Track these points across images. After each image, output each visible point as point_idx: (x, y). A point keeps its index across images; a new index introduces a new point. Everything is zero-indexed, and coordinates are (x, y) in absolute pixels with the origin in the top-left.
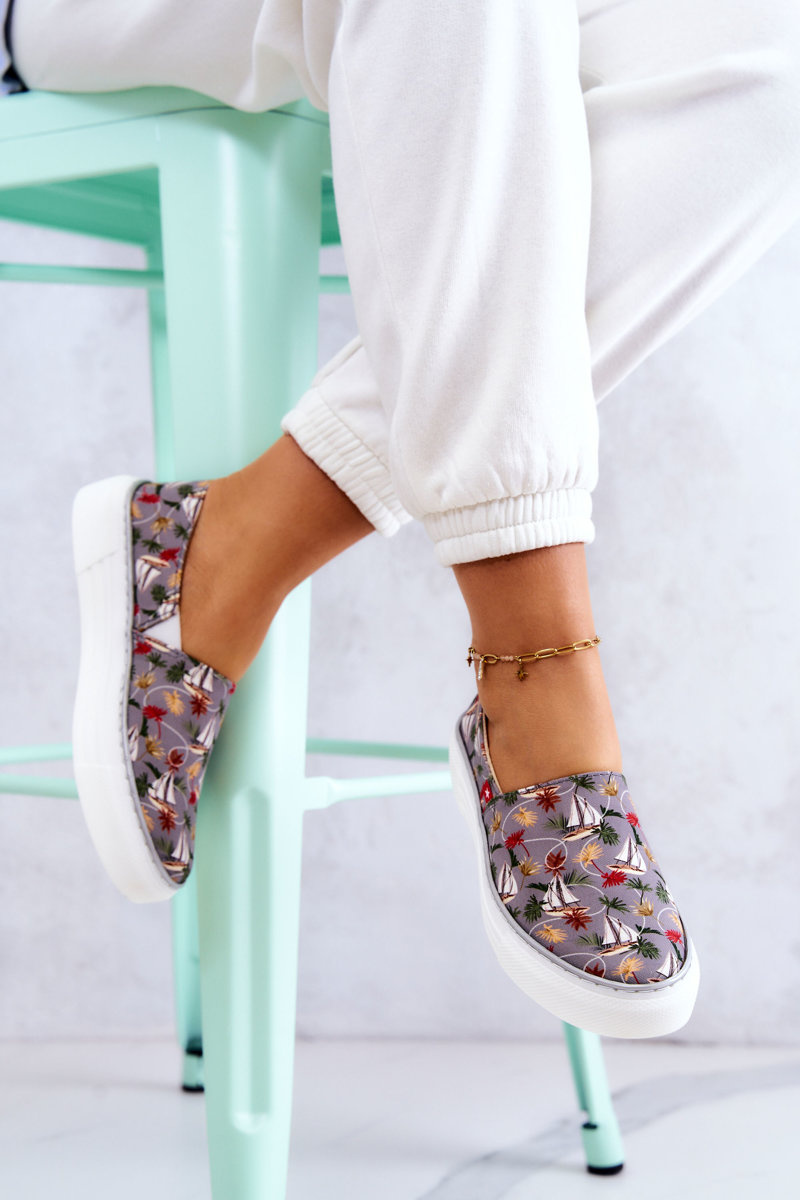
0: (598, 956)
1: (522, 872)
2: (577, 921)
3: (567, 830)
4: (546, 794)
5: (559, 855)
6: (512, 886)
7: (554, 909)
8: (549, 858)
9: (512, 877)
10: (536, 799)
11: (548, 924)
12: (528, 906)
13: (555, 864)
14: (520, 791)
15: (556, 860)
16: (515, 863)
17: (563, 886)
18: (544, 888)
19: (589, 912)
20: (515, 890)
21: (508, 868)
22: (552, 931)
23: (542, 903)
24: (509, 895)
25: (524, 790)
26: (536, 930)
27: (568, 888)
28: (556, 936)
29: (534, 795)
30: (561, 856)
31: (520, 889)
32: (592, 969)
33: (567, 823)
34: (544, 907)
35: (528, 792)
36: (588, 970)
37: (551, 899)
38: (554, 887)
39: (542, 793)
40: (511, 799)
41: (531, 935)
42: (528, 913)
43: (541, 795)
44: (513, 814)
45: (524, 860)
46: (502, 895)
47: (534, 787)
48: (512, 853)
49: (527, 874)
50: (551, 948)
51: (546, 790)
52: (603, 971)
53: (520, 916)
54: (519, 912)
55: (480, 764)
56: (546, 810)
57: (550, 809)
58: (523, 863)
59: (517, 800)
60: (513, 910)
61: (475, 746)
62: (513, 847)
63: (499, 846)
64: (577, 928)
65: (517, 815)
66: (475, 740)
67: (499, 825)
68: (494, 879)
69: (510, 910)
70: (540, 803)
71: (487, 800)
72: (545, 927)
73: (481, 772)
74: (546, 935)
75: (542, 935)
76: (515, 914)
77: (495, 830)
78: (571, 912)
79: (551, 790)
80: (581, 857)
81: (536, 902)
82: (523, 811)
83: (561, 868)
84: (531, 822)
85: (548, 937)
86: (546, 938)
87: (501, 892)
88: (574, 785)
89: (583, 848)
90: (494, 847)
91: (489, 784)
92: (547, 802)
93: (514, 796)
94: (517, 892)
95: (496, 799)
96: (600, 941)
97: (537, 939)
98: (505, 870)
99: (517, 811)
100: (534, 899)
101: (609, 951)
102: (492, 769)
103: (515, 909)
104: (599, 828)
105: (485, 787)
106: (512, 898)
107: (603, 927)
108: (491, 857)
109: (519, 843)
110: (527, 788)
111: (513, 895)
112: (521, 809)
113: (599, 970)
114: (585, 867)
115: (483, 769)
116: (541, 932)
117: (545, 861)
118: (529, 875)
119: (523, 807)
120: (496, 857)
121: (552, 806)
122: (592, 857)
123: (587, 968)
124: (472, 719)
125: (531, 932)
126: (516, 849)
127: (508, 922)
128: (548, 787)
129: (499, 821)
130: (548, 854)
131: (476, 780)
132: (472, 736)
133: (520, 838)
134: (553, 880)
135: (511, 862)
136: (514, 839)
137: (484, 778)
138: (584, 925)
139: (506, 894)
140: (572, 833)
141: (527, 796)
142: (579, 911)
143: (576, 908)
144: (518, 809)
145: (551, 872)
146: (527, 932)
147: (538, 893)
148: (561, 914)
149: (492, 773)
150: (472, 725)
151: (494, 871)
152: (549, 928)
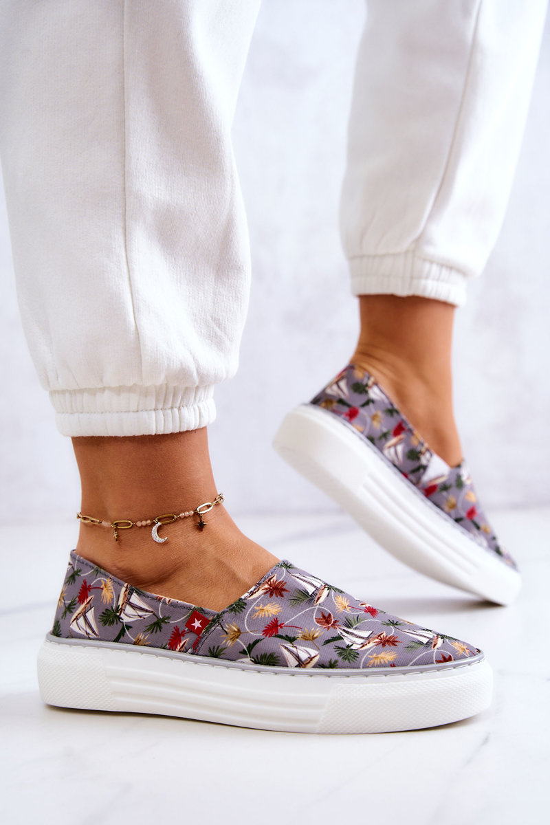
0: (434, 650)
1: (307, 640)
2: (388, 642)
3: (312, 597)
4: (270, 585)
5: (324, 617)
6: (307, 652)
7: (363, 645)
8: (317, 622)
9: (301, 648)
10: (265, 593)
11: (371, 654)
12: (340, 655)
13: (328, 622)
14: (243, 597)
15: (326, 620)
16: (291, 640)
17: (350, 630)
18: (340, 638)
20: (313, 652)
21: (289, 645)
22: (380, 656)
23: (348, 646)
24: (310, 659)
25: (247, 594)
26: (364, 663)
27: (356, 629)
28: (387, 657)
29: (261, 592)
30: (327, 615)
31: (317, 648)
32: (442, 659)
33: (307, 593)
34: (352, 647)
35: (252, 593)
36: (438, 662)
37: (352, 641)
38: (345, 634)
39: (267, 586)
40: (239, 606)
41: (363, 668)
42: (345, 658)
43: (266, 589)
44: (250, 615)
45: (299, 633)
46: (301, 664)
47: (254, 587)
48: (281, 637)
49: (314, 638)
50: (393, 665)
51: (267, 583)
52: (450, 656)
53: (339, 663)
54: (336, 662)
55: (156, 620)
56: (282, 596)
57: (283, 593)
58: (300, 635)
59: (246, 604)
60: (328, 664)
61: (126, 619)
62: (277, 632)
63: (257, 641)
64: (395, 645)
65: (257, 614)
66: (123, 616)
67: (239, 631)
68: (274, 665)
69: (323, 667)
70: (271, 594)
71: (198, 631)
72: (371, 657)
73: (163, 625)
74: (379, 661)
75: (374, 663)
76: (332, 665)
77: (237, 638)
78: (377, 640)
79: (272, 581)
80: (339, 608)
81: (343, 649)
82: (260, 608)
83: (335, 622)
84: (277, 610)
85: (382, 661)
86: (380, 663)
87: (298, 663)
88: (284, 569)
89: (334, 602)
90: (251, 647)
91: (195, 614)
92: (276, 590)
93: (241, 603)
94: (317, 653)
95: (218, 617)
96: (420, 643)
97: (374, 666)
98: (286, 648)
99: (254, 611)
100: (339, 648)
101: (435, 645)
102: (190, 604)
103: (329, 662)
104: (327, 586)
105: (190, 622)
106: (316, 659)
107: (410, 637)
108: (247, 660)
109: (281, 627)
110: (249, 591)
111: (315, 657)
112: (257, 608)
113: (447, 657)
114: (348, 611)
115: (168, 618)
116: (372, 662)
117: (318, 625)
118: (317, 637)
119: (258, 605)
120: (261, 649)
121: (284, 590)
122: (346, 604)
123: (436, 661)
124: (90, 614)
125: (361, 666)
126: (283, 632)
127: (329, 675)
128: (266, 581)
129: (236, 630)
130: (315, 620)
131: (145, 645)
132: (105, 623)
133: (279, 624)
134: (339, 631)
135: (288, 642)
136: (274, 628)
137: (179, 621)
138: (396, 641)
139: (306, 660)
140: (318, 597)
141: (254, 596)
142: (382, 636)
143: (377, 636)
144: (254, 609)
145: (331, 628)
146: (359, 668)
147: (338, 644)
148: (372, 644)
149: (194, 606)
150: (95, 617)
151: (269, 660)
152: (374, 656)
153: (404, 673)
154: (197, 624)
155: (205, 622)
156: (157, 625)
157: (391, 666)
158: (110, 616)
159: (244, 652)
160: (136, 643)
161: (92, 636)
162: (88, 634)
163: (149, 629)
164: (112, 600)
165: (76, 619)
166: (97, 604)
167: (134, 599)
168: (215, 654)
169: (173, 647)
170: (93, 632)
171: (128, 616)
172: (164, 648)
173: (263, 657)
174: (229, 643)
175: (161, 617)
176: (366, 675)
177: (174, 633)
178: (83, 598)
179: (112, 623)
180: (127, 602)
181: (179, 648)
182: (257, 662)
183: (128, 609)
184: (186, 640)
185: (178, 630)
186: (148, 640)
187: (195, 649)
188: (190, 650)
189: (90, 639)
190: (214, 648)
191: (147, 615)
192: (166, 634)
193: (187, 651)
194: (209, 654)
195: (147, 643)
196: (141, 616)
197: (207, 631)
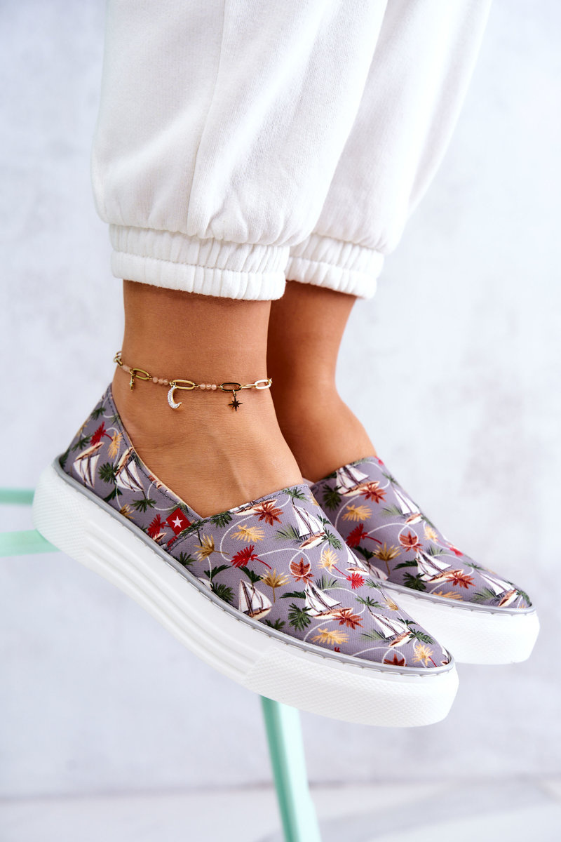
0: (390, 649)
1: (269, 584)
2: (348, 621)
3: (300, 539)
4: (265, 509)
5: (302, 564)
6: (261, 600)
7: (321, 613)
8: (292, 568)
9: (258, 592)
10: (256, 514)
11: (322, 628)
12: (292, 616)
13: (302, 572)
14: (231, 511)
15: (302, 568)
16: (254, 578)
17: (318, 591)
18: (303, 596)
19: (355, 611)
20: (267, 603)
21: (248, 585)
22: (331, 633)
23: (305, 609)
24: (261, 610)
25: (237, 509)
26: (311, 636)
27: (325, 592)
28: (337, 637)
29: (252, 511)
30: (305, 564)
31: (273, 600)
32: (392, 661)
33: (298, 533)
34: (309, 612)
35: (243, 510)
36: (387, 662)
37: (312, 604)
38: (311, 593)
39: (261, 508)
40: (223, 519)
41: (306, 641)
42: (293, 623)
43: (259, 510)
44: (230, 533)
45: (265, 573)
46: (250, 612)
47: (247, 504)
48: (246, 571)
49: (277, 586)
50: (337, 650)
51: (263, 505)
52: (403, 660)
53: (286, 627)
54: (283, 623)
55: (143, 498)
56: (271, 523)
57: (275, 522)
58: (265, 577)
59: (231, 519)
60: (274, 623)
61: (119, 484)
62: (246, 563)
63: (223, 568)
64: (353, 627)
65: (237, 534)
66: (118, 478)
67: (213, 548)
68: (227, 601)
69: (269, 624)
70: (262, 518)
71: (177, 530)
72: (321, 631)
73: (148, 506)
74: (326, 639)
75: (320, 639)
76: (278, 626)
77: (208, 554)
78: (339, 614)
79: (269, 504)
80: (323, 563)
81: (298, 610)
82: (244, 528)
83: (309, 575)
84: (258, 537)
85: (329, 640)
86: (326, 641)
87: (247, 609)
88: (290, 497)
89: (321, 555)
90: (216, 571)
91: (179, 512)
92: (269, 515)
93: (226, 516)
94: (270, 605)
95: (200, 524)
96: (382, 635)
97: (317, 644)
98: (245, 588)
99: (236, 530)
100: (295, 607)
101: (396, 642)
102: (177, 497)
103: (277, 621)
104: (325, 534)
105: (172, 517)
106: (267, 612)
107: (376, 624)
108: (208, 583)
109: (252, 559)
110: (241, 507)
111: (266, 609)
112: (240, 527)
113: (399, 660)
114: (330, 571)
115: (154, 502)
116: (318, 637)
117: (291, 570)
118: (279, 586)
119: (242, 524)
120: (223, 578)
121: (276, 519)
122: (332, 562)
123: (385, 660)
124: (94, 460)
125: (305, 639)
126: (251, 565)
127: (270, 635)
128: (264, 502)
129: (211, 545)
130: (290, 563)
131: (129, 519)
132: (102, 477)
133: (252, 554)
134: (307, 587)
135: (249, 580)
136: (244, 557)
137: (163, 510)
138: (357, 624)
139: (256, 610)
140: (306, 541)
141: (244, 513)
142: (346, 612)
143: (342, 609)
144: (236, 527)
145: (301, 580)
146: (302, 639)
147: (297, 601)
148: (330, 616)
149: (181, 501)
150: (97, 467)
151: (225, 594)
152: (325, 631)
153: (344, 661)
154: (178, 522)
155: (185, 523)
156: (143, 504)
157: (336, 651)
158: (108, 472)
159: (207, 573)
160: (122, 512)
161: (88, 484)
162: (85, 479)
163: (135, 505)
164: (116, 456)
165: (82, 458)
166: (103, 452)
167: (132, 466)
168: (184, 560)
169: (151, 534)
170: (91, 480)
171: (122, 481)
172: (144, 531)
173: (222, 587)
174: (200, 557)
175: (148, 498)
176: (305, 650)
177: (155, 521)
178: (96, 439)
179: (107, 480)
180: (126, 466)
181: (156, 537)
182: (214, 590)
183: (124, 474)
184: (164, 533)
185: (159, 519)
186: (132, 515)
187: (169, 546)
188: (164, 545)
189: (86, 486)
190: (186, 554)
191: (138, 489)
192: (148, 517)
193: (162, 544)
194: (179, 558)
195: (130, 517)
196: (132, 488)
197: (184, 534)
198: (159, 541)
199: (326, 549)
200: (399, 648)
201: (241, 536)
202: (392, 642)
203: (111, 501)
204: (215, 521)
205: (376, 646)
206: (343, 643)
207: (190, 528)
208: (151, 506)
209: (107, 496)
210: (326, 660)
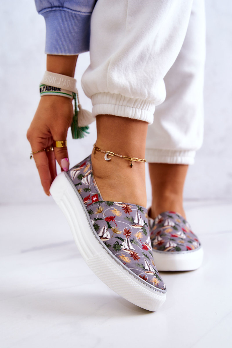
0: (144, 273)
1: (113, 231)
2: (134, 257)
3: (132, 222)
4: (127, 207)
5: (129, 231)
6: (108, 235)
7: (126, 249)
8: (125, 230)
9: (108, 232)
10: (122, 207)
11: (123, 254)
12: (115, 245)
13: (127, 233)
14: (115, 202)
15: (128, 232)
16: (109, 227)
17: (129, 242)
18: (123, 240)
19: (139, 255)
20: (109, 237)
21: (106, 228)
23: (121, 245)
24: (106, 238)
25: (117, 202)
26: (118, 255)
27: (132, 244)
28: (127, 260)
29: (122, 206)
30: (130, 231)
31: (112, 237)
32: (142, 277)
33: (134, 221)
34: (122, 247)
36: (140, 276)
37: (125, 245)
38: (126, 241)
39: (125, 206)
40: (110, 204)
41: (115, 256)
42: (114, 247)
43: (124, 206)
44: (110, 209)
45: (114, 227)
46: (101, 237)
47: (121, 203)
48: (108, 223)
50: (124, 264)
51: (127, 206)
52: (147, 279)
53: (111, 247)
54: (111, 246)
55: (88, 188)
56: (126, 213)
58: (113, 228)
59: (113, 205)
61: (83, 181)
62: (109, 221)
63: (101, 219)
64: (135, 260)
65: (112, 210)
66: (83, 179)
67: (102, 211)
68: (96, 231)
69: (106, 244)
70: (124, 209)
71: (93, 201)
72: (122, 255)
73: (88, 191)
74: (122, 258)
75: (120, 257)
76: (108, 246)
77: (99, 213)
78: (132, 253)
79: (129, 207)
80: (136, 235)
81: (118, 244)
82: (116, 210)
83: (129, 236)
84: (119, 215)
85: (123, 259)
86: (122, 259)
87: (101, 236)
88: (138, 208)
89: (137, 232)
90: (98, 219)
91: (97, 196)
92: (127, 210)
93: (112, 203)
94: (110, 238)
95: (102, 202)
96: (144, 267)
97: (118, 258)
98: (104, 228)
99: (113, 209)
100: (118, 243)
101: (148, 272)
102: (99, 191)
103: (109, 244)
104: (143, 227)
105: (94, 196)
106: (107, 240)
107: (144, 263)
108: (93, 222)
109: (112, 221)
110: (119, 202)
111: (107, 239)
112: (114, 209)
113: (145, 278)
114: (137, 239)
115: (91, 190)
116: (120, 256)
117: (124, 231)
118: (117, 233)
119: (116, 208)
120: (99, 223)
121: (129, 212)
122: (140, 237)
123: (140, 275)
124: (78, 172)
125: (115, 255)
126: (111, 222)
127: (104, 248)
128: (128, 205)
129: (102, 210)
130: (125, 228)
131: (80, 193)
132: (78, 178)
133: (113, 219)
134: (126, 239)
135: (108, 227)
136: (110, 219)
137: (92, 193)
138: (137, 259)
139: (104, 237)
140: (135, 225)
141: (118, 205)
142: (136, 254)
143: (135, 252)
144: (113, 208)
145: (125, 236)
146: (114, 254)
147: (120, 241)
148: (129, 252)
149: (99, 192)
150: (78, 174)
151: (96, 228)
152: (124, 256)
153: (125, 269)
154: (95, 199)
155: (97, 200)
156: (87, 190)
158: (80, 177)
159: (95, 219)
160: (78, 191)
161: (72, 179)
162: (72, 177)
163: (84, 189)
164: (85, 172)
165: (74, 170)
166: (82, 170)
167: (89, 176)
168: (90, 212)
169: (84, 200)
170: (74, 178)
171: (84, 181)
172: (82, 199)
173: (97, 225)
174: (96, 213)
175: (90, 188)
176: (113, 258)
177: (88, 196)
178: (82, 166)
179: (79, 179)
180: (87, 176)
181: (85, 202)
182: (94, 225)
183: (85, 179)
184: (89, 201)
185: (90, 196)
186: (81, 192)
187: (87, 206)
188: (87, 205)
189: (71, 179)
190: (92, 210)
191: (88, 184)
192: (86, 195)
193: (86, 205)
194: (89, 211)
195: (81, 193)
196: (86, 183)
197: (95, 203)
198: (86, 203)
199: (140, 232)
200: (148, 275)
201: (113, 212)
202: (146, 271)
203: (77, 186)
204: (107, 203)
205: (139, 270)
206: (128, 263)
207: (98, 202)
208: (89, 191)
209: (76, 184)
210: (119, 265)
